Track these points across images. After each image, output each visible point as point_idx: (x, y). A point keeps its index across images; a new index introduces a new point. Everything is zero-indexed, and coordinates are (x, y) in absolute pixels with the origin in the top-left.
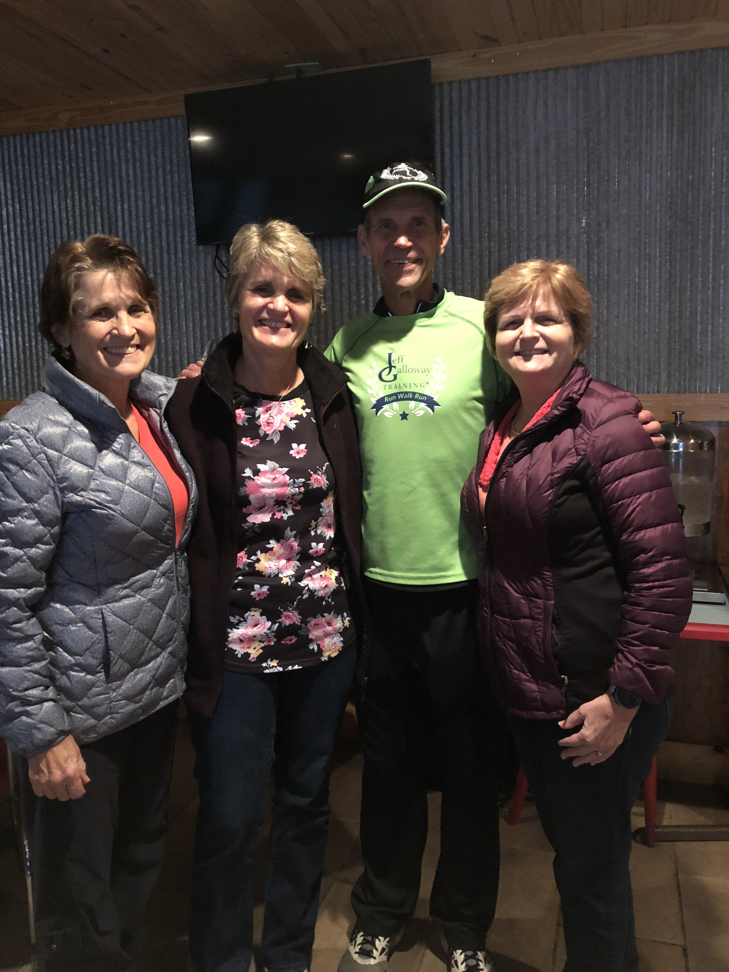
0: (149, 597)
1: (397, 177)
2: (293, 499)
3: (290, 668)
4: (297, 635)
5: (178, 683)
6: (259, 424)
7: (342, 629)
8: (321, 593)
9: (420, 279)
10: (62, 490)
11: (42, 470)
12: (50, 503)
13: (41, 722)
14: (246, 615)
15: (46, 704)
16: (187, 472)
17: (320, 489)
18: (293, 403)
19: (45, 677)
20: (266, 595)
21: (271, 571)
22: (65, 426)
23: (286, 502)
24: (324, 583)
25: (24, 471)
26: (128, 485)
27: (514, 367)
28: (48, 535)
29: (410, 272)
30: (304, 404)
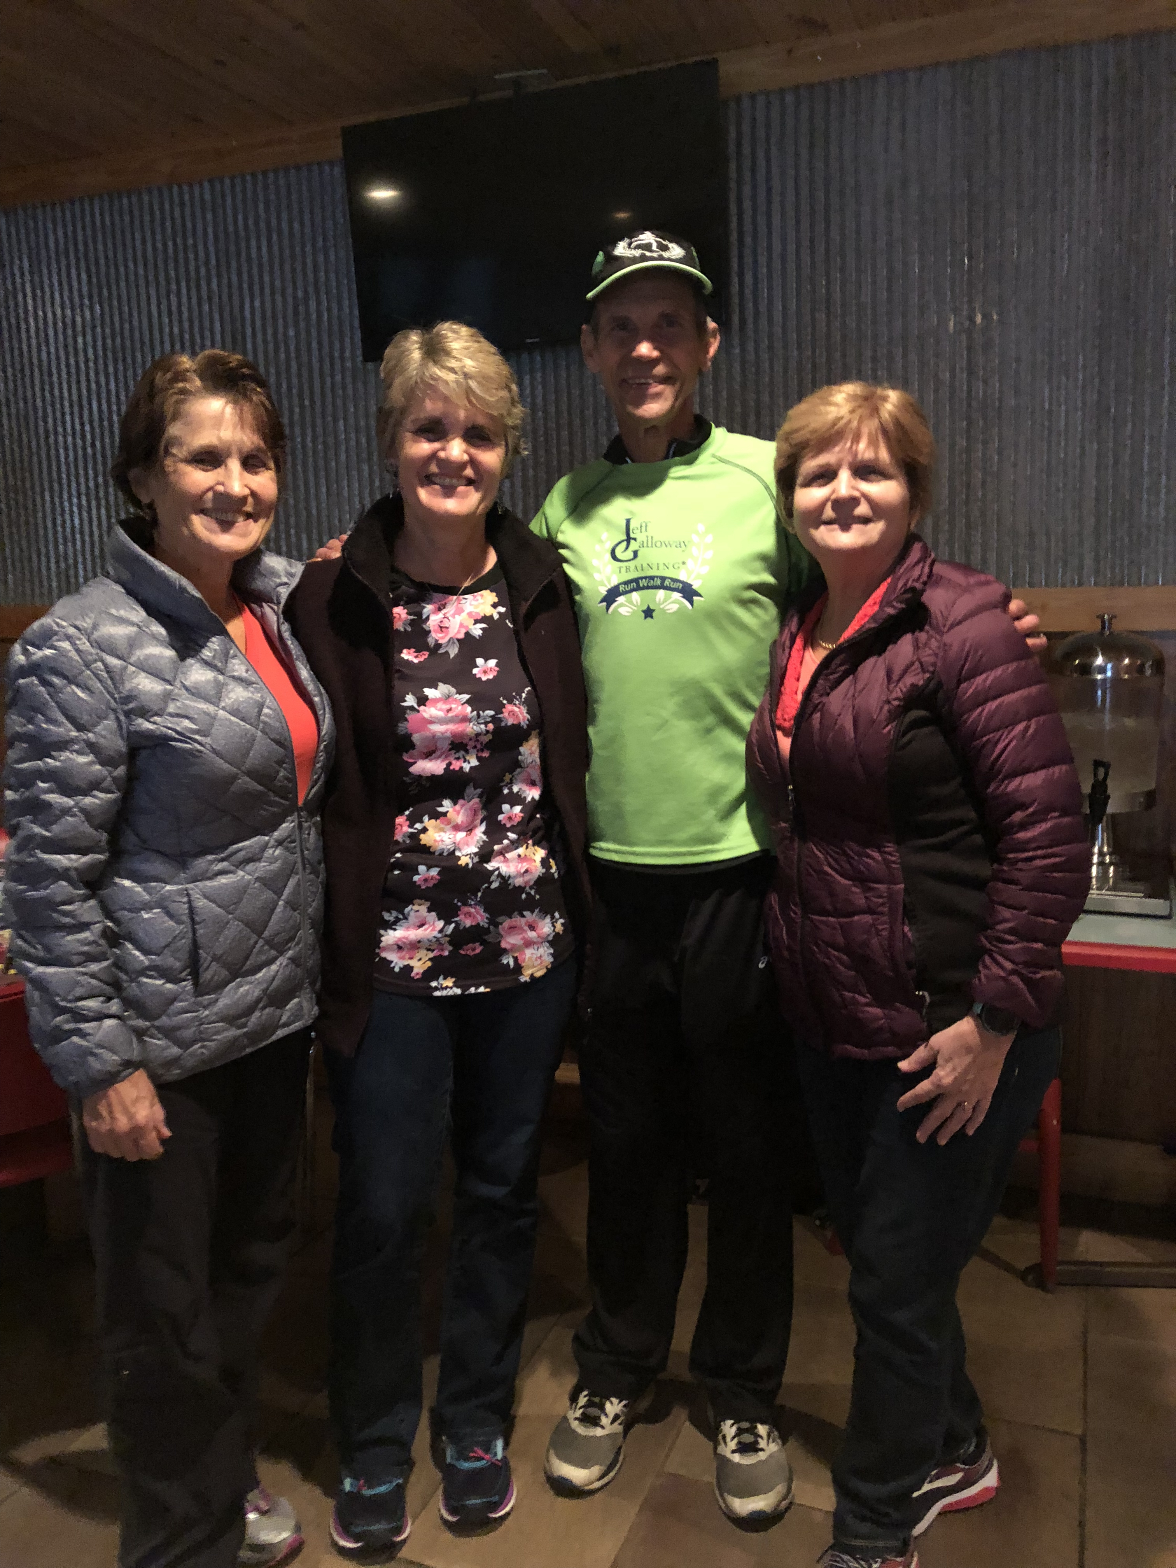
0: (257, 875)
1: (637, 253)
2: (478, 741)
3: (472, 990)
4: (483, 942)
5: (305, 1004)
6: (427, 629)
7: (552, 935)
8: (519, 882)
9: (673, 406)
10: (127, 714)
11: (99, 685)
12: (111, 733)
13: (100, 1046)
14: (407, 910)
15: (109, 1023)
16: (315, 696)
17: (517, 727)
18: (479, 598)
19: (108, 985)
20: (435, 882)
21: (444, 847)
22: (133, 624)
23: (466, 745)
24: (523, 867)
25: (73, 687)
26: (224, 709)
27: (823, 543)
28: (109, 779)
29: (658, 396)
30: (496, 600)
